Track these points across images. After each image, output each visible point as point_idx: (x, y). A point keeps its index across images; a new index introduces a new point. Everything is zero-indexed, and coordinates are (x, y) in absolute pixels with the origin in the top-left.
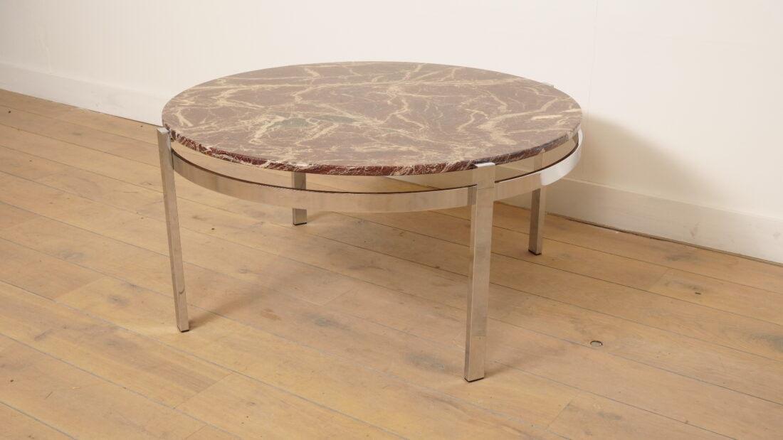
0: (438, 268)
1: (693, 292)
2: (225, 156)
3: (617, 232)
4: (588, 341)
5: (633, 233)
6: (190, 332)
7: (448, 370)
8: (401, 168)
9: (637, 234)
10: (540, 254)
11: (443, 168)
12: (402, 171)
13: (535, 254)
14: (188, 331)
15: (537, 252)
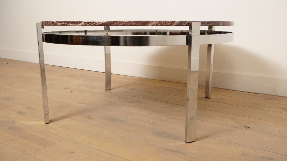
0: (167, 102)
1: (283, 110)
2: (63, 23)
3: (240, 92)
4: (243, 127)
5: (248, 92)
6: (50, 124)
7: (176, 138)
8: (152, 22)
9: (249, 92)
10: (210, 98)
11: (174, 24)
12: (153, 23)
13: (208, 98)
14: (49, 123)
15: (209, 97)
